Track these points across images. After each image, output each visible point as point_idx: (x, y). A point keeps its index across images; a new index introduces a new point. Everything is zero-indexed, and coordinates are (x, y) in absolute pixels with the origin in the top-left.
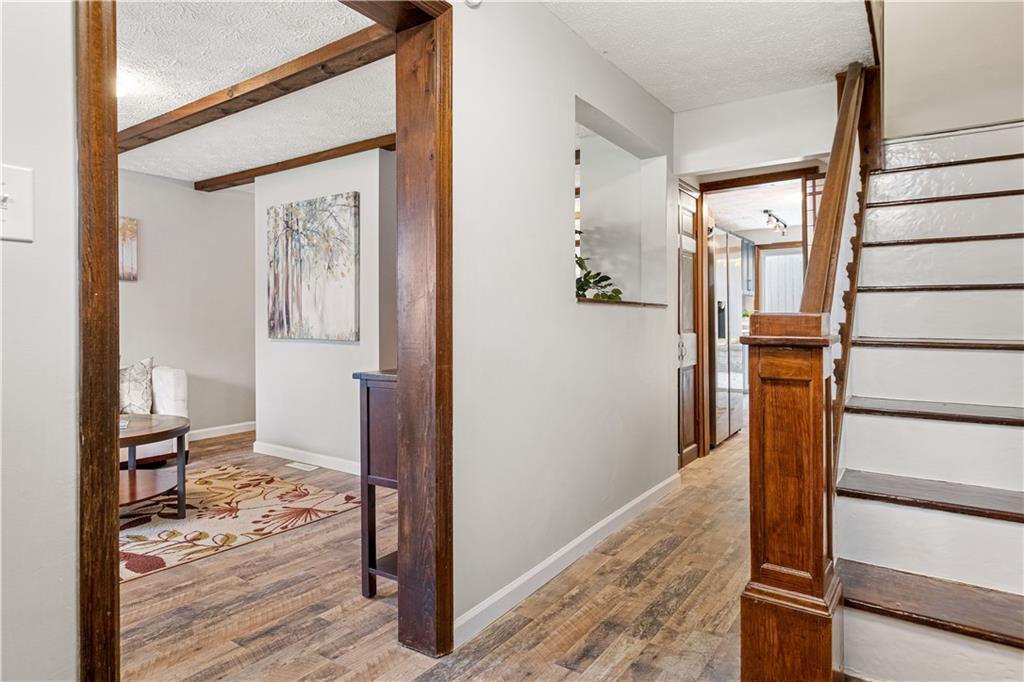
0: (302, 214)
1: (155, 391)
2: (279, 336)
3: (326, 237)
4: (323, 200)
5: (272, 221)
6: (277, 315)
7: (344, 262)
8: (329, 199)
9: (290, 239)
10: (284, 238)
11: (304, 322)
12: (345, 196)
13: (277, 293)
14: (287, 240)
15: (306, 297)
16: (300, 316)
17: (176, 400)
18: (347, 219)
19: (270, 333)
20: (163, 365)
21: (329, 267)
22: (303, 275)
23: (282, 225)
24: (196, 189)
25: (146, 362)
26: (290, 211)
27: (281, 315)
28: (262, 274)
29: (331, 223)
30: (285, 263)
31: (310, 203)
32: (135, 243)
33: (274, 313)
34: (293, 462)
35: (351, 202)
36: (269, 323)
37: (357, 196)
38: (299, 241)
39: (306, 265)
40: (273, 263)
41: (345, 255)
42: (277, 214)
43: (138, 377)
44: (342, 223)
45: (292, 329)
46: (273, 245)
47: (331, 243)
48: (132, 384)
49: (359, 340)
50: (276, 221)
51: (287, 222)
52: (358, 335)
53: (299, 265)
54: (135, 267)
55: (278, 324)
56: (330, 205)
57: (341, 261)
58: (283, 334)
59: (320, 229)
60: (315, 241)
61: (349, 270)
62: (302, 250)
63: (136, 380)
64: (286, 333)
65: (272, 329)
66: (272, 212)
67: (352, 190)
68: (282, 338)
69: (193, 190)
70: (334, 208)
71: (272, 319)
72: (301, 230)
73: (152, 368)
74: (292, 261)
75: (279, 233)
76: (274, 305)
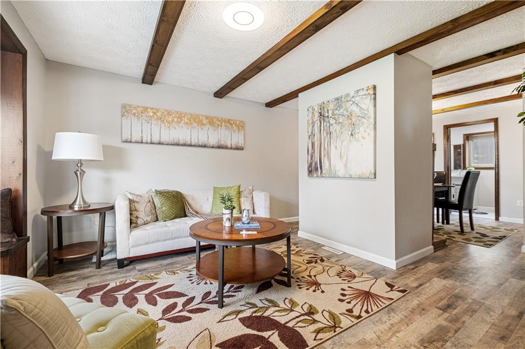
0: (331, 106)
1: (254, 202)
2: (315, 176)
3: (349, 117)
4: (348, 95)
5: (310, 114)
6: (314, 164)
7: (364, 130)
8: (352, 94)
9: (323, 121)
10: (319, 122)
11: (332, 167)
12: (365, 89)
13: (314, 152)
14: (320, 122)
15: (334, 153)
16: (330, 164)
17: (265, 208)
18: (367, 103)
19: (309, 175)
20: (257, 190)
21: (352, 134)
22: (332, 141)
23: (317, 115)
24: (266, 106)
25: (250, 188)
26: (322, 107)
27: (316, 164)
28: (303, 143)
29: (354, 108)
30: (319, 136)
31: (337, 99)
32: (243, 133)
33: (311, 164)
34: (324, 246)
35: (371, 92)
36: (308, 168)
37: (375, 88)
38: (329, 122)
39: (334, 135)
40: (311, 136)
41: (365, 125)
42: (313, 109)
43: (247, 195)
44: (363, 106)
45: (324, 172)
46: (311, 126)
47: (354, 120)
48: (245, 199)
49: (375, 178)
50: (313, 113)
51: (320, 113)
52: (375, 174)
53: (329, 135)
54: (243, 143)
55: (314, 169)
56: (353, 97)
57: (362, 129)
58: (318, 174)
59: (345, 113)
60: (341, 121)
61: (369, 134)
62: (331, 127)
63: (247, 197)
64: (320, 174)
65: (310, 172)
66: (310, 109)
67: (371, 85)
68: (317, 177)
69: (264, 107)
70: (356, 99)
71: (310, 166)
72: (330, 115)
73: (253, 191)
74: (324, 134)
75: (315, 120)
76: (312, 159)
